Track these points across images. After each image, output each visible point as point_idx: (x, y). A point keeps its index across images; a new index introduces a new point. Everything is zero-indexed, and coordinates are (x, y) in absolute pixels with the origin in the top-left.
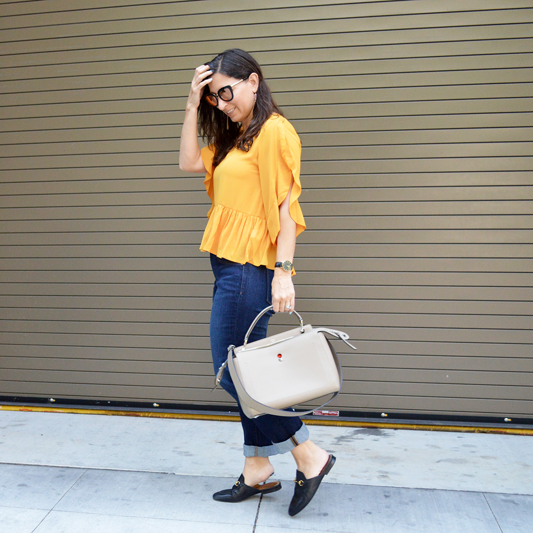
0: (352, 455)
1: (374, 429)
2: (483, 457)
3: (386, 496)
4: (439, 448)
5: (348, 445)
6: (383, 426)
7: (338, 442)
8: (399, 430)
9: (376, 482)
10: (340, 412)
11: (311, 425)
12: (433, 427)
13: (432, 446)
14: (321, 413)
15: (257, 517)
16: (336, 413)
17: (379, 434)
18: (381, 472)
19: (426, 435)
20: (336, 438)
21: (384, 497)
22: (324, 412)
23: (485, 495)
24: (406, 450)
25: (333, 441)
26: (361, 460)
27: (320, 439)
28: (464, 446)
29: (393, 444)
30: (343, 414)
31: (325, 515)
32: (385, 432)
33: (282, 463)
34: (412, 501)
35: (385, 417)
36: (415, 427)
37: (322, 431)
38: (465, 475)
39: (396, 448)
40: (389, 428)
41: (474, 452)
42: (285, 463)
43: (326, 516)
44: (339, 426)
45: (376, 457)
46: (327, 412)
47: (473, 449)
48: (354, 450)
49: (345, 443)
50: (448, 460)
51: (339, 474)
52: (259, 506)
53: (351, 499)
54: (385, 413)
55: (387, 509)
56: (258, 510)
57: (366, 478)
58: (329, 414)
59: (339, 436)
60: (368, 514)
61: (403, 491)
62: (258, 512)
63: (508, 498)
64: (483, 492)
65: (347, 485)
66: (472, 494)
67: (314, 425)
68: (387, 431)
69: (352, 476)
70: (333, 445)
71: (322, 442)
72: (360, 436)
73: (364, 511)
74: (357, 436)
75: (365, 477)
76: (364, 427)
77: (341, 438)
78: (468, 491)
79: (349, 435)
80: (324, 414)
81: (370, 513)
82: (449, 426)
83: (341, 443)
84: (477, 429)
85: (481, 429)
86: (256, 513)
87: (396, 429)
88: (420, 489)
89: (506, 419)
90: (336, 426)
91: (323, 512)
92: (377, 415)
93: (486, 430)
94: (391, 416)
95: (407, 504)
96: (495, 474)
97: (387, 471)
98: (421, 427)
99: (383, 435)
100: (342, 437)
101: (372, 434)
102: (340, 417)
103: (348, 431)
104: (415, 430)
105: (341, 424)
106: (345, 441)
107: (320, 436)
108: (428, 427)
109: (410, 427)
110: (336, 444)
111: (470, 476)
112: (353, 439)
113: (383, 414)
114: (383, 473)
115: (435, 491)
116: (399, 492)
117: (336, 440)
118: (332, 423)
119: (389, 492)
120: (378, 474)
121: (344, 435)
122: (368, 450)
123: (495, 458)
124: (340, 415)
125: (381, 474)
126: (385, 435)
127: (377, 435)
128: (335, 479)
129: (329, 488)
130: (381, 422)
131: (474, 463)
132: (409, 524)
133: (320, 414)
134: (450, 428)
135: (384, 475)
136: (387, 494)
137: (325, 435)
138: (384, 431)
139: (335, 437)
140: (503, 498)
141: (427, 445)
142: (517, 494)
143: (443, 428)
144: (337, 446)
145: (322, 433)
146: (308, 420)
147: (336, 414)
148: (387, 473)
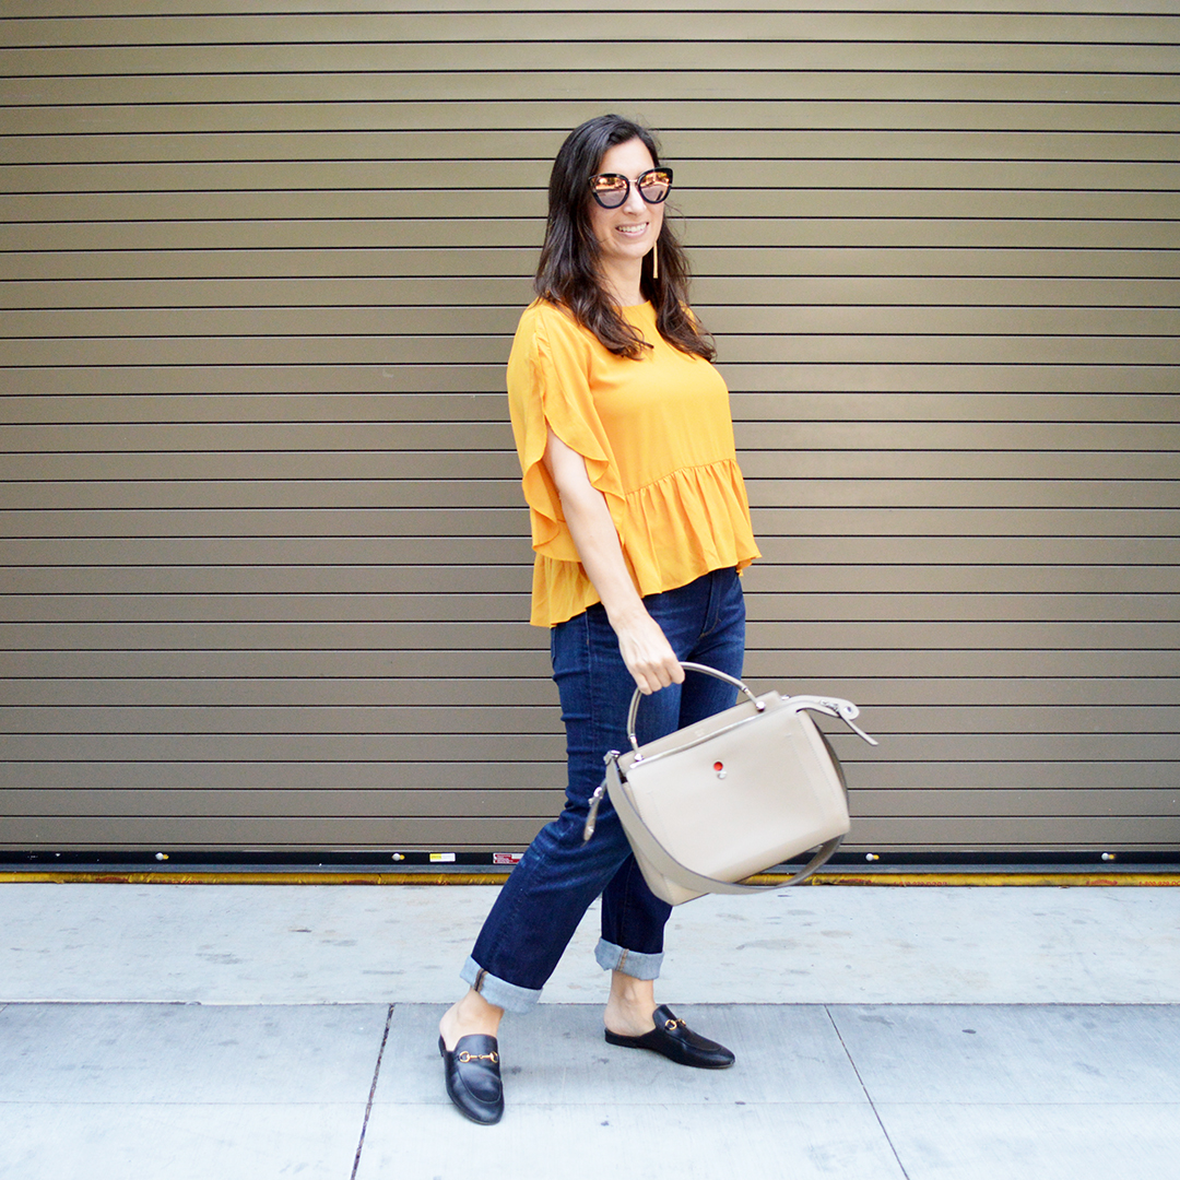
2: (826, 934)
4: (742, 919)
11: (490, 884)
13: (730, 916)
14: (510, 858)
15: (374, 1085)
22: (513, 856)
23: (828, 1009)
28: (792, 913)
31: (515, 1070)
33: (429, 967)
38: (792, 971)
41: (809, 925)
42: (435, 967)
43: (517, 1074)
47: (808, 919)
50: (761, 944)
52: (379, 1062)
53: (568, 1034)
56: (377, 1069)
57: (598, 990)
60: (602, 1063)
62: (377, 1074)
63: (874, 1013)
64: (825, 1005)
65: (561, 1007)
66: (805, 1008)
67: (496, 884)
69: (572, 986)
73: (593, 1057)
75: (598, 986)
78: (797, 1004)
81: (605, 1061)
84: (816, 878)
85: (823, 879)
86: (372, 1078)
88: (706, 1004)
89: (870, 857)
91: (512, 1066)
93: (831, 879)
96: (849, 967)
111: (802, 973)
115: (734, 1008)
123: (848, 934)
131: (808, 946)
132: (682, 1080)
133: (507, 861)
134: (765, 878)
140: (864, 1012)
141: (720, 916)
142: (889, 1004)
146: (482, 874)
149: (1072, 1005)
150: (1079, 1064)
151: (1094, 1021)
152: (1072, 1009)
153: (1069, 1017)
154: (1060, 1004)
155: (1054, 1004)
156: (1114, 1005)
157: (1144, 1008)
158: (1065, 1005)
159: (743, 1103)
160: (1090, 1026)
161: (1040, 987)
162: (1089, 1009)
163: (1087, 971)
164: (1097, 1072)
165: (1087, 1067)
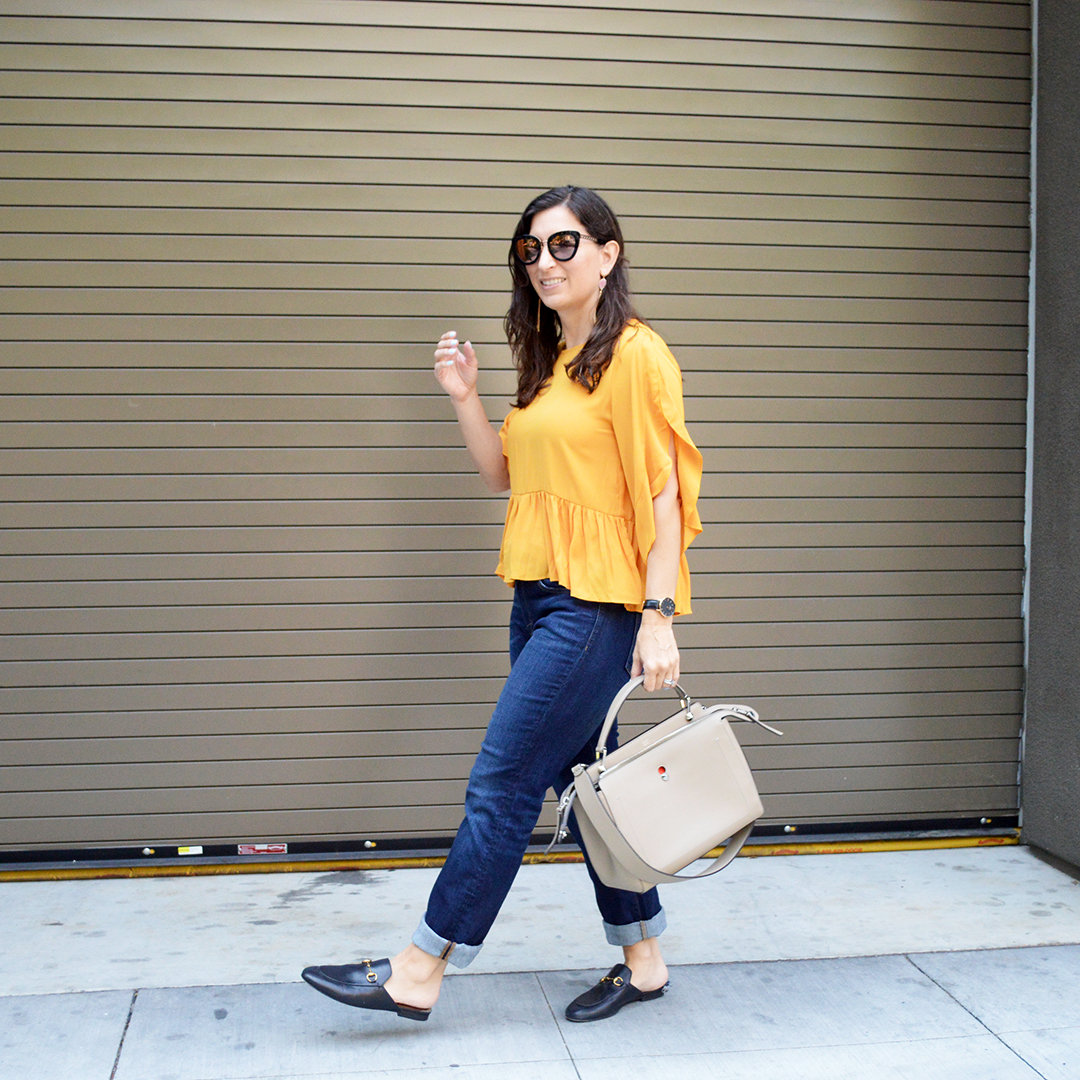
0: (310, 925)
1: (353, 873)
2: (541, 907)
5: (301, 907)
6: (368, 864)
7: (284, 903)
8: (397, 871)
10: (289, 845)
11: (236, 874)
14: (254, 849)
15: (115, 1066)
16: (281, 848)
17: (360, 881)
18: (361, 952)
20: (280, 896)
22: (258, 847)
23: (538, 974)
24: (407, 907)
25: (272, 903)
26: (324, 933)
27: (251, 900)
29: (384, 897)
30: (294, 848)
31: (249, 1046)
32: (373, 877)
33: (174, 954)
35: (371, 849)
36: (425, 862)
37: (256, 884)
38: (508, 943)
39: (389, 904)
40: (381, 869)
41: (526, 900)
42: (179, 953)
43: (251, 1050)
44: (289, 872)
45: (352, 926)
46: (265, 847)
47: (525, 894)
48: (312, 915)
49: (297, 903)
51: (282, 964)
52: (121, 1045)
53: (300, 1010)
54: (372, 841)
55: (366, 1023)
56: (119, 1052)
58: (268, 851)
59: (286, 891)
60: (330, 1035)
62: (118, 1057)
63: (579, 978)
64: (535, 972)
65: (294, 985)
66: (517, 976)
67: (240, 873)
68: (375, 874)
70: (275, 910)
71: (255, 905)
72: (326, 887)
73: (323, 1030)
74: (319, 888)
76: (333, 870)
77: (291, 895)
78: (511, 973)
79: (304, 887)
80: (259, 851)
81: (333, 1033)
83: (289, 904)
84: (533, 858)
85: (540, 857)
86: (114, 1060)
87: (392, 869)
90: (283, 872)
91: (246, 1042)
92: (358, 846)
93: (548, 858)
94: (383, 845)
96: (559, 937)
97: (370, 949)
98: (437, 861)
99: (369, 882)
100: (293, 893)
101: (347, 883)
102: (290, 855)
103: (304, 881)
104: (427, 867)
105: (290, 867)
106: (298, 900)
107: (251, 894)
109: (416, 862)
110: (279, 907)
111: (517, 944)
112: (312, 894)
113: (368, 844)
114: (362, 954)
115: (454, 979)
117: (280, 900)
118: (273, 868)
120: (353, 957)
121: (296, 888)
122: (338, 912)
123: (561, 907)
124: (289, 852)
126: (371, 881)
127: (356, 884)
128: (273, 975)
129: (262, 993)
130: (365, 857)
131: (525, 919)
132: (403, 1047)
133: (252, 852)
137: (261, 891)
138: (370, 875)
139: (279, 893)
140: (570, 977)
142: (593, 969)
144: (281, 910)
145: (254, 887)
146: (228, 865)
147: (283, 850)
148: (370, 953)
149: (753, 962)
150: (756, 1014)
151: (772, 976)
152: (753, 966)
153: (750, 973)
154: (743, 962)
155: (737, 962)
156: (790, 961)
157: (815, 962)
158: (747, 962)
159: (457, 1066)
160: (767, 980)
161: (726, 948)
162: (767, 965)
163: (768, 932)
164: (771, 1021)
165: (764, 1017)
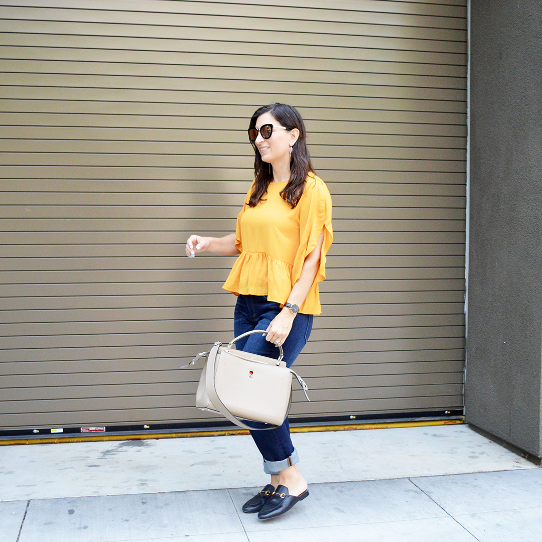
0: (116, 467)
1: (138, 441)
2: (231, 457)
3: (143, 503)
4: (194, 452)
5: (112, 458)
6: (145, 437)
7: (104, 456)
8: (160, 440)
9: (135, 490)
10: (106, 427)
11: (80, 442)
12: (190, 434)
13: (188, 451)
14: (89, 430)
15: (18, 539)
16: (102, 429)
17: (142, 445)
18: (141, 480)
19: (183, 441)
20: (102, 453)
21: (142, 504)
22: (91, 429)
23: (229, 490)
24: (165, 457)
25: (98, 456)
26: (123, 471)
27: (87, 455)
28: (216, 448)
29: (153, 453)
30: (109, 429)
31: (85, 527)
32: (148, 443)
33: (48, 482)
34: (166, 505)
35: (147, 429)
36: (174, 435)
37: (90, 447)
38: (214, 475)
39: (156, 456)
40: (152, 439)
41: (223, 453)
42: (51, 482)
43: (86, 529)
44: (106, 441)
45: (137, 467)
46: (94, 428)
47: (223, 451)
48: (117, 462)
49: (110, 456)
50: (202, 463)
51: (102, 487)
52: (21, 528)
53: (111, 509)
54: (147, 425)
55: (144, 515)
56: (20, 531)
57: (126, 488)
58: (96, 430)
59: (105, 450)
61: (159, 496)
62: (19, 534)
63: (249, 491)
64: (227, 489)
65: (108, 497)
66: (218, 491)
67: (82, 442)
68: (149, 441)
69: (114, 487)
70: (99, 460)
71: (89, 457)
72: (124, 448)
73: (122, 519)
74: (121, 448)
75: (126, 486)
76: (128, 440)
77: (107, 452)
78: (216, 489)
79: (114, 448)
80: (91, 431)
81: (127, 521)
82: (203, 432)
83: (106, 457)
84: (227, 433)
85: (231, 432)
86: (17, 535)
87: (157, 439)
88: (175, 492)
90: (103, 441)
91: (84, 526)
92: (140, 428)
93: (234, 432)
94: (153, 427)
95: (162, 507)
96: (239, 471)
97: (146, 479)
98: (179, 435)
99: (146, 445)
100: (108, 451)
101: (135, 446)
102: (107, 433)
103: (114, 445)
104: (175, 438)
105: (107, 438)
107: (87, 452)
108: (185, 434)
109: (169, 435)
110: (101, 458)
111: (219, 475)
112: (117, 451)
113: (146, 427)
115: (187, 493)
116: (156, 497)
117: (102, 455)
118: (99, 439)
119: (146, 499)
120: (138, 483)
121: (110, 449)
122: (130, 461)
123: (240, 457)
124: (106, 431)
125: (141, 483)
126: (147, 445)
127: (140, 446)
128: (98, 492)
129: (91, 501)
130: (144, 433)
131: (222, 463)
132: (162, 527)
133: (88, 431)
134: (205, 434)
135: (143, 483)
136: (144, 501)
137: (92, 450)
138: (146, 442)
139: (101, 451)
140: (244, 491)
141: (184, 451)
142: (256, 487)
143: (199, 434)
144: (102, 460)
145: (89, 449)
146: (76, 437)
147: (103, 430)
148: (146, 480)
149: (335, 483)
150: (336, 508)
151: (343, 489)
152: (334, 485)
153: (333, 488)
154: (329, 483)
155: (327, 483)
156: (352, 482)
157: (364, 482)
158: (331, 483)
159: (188, 536)
160: (341, 492)
161: (322, 476)
162: (341, 484)
163: (342, 468)
164: (343, 511)
165: (339, 510)
